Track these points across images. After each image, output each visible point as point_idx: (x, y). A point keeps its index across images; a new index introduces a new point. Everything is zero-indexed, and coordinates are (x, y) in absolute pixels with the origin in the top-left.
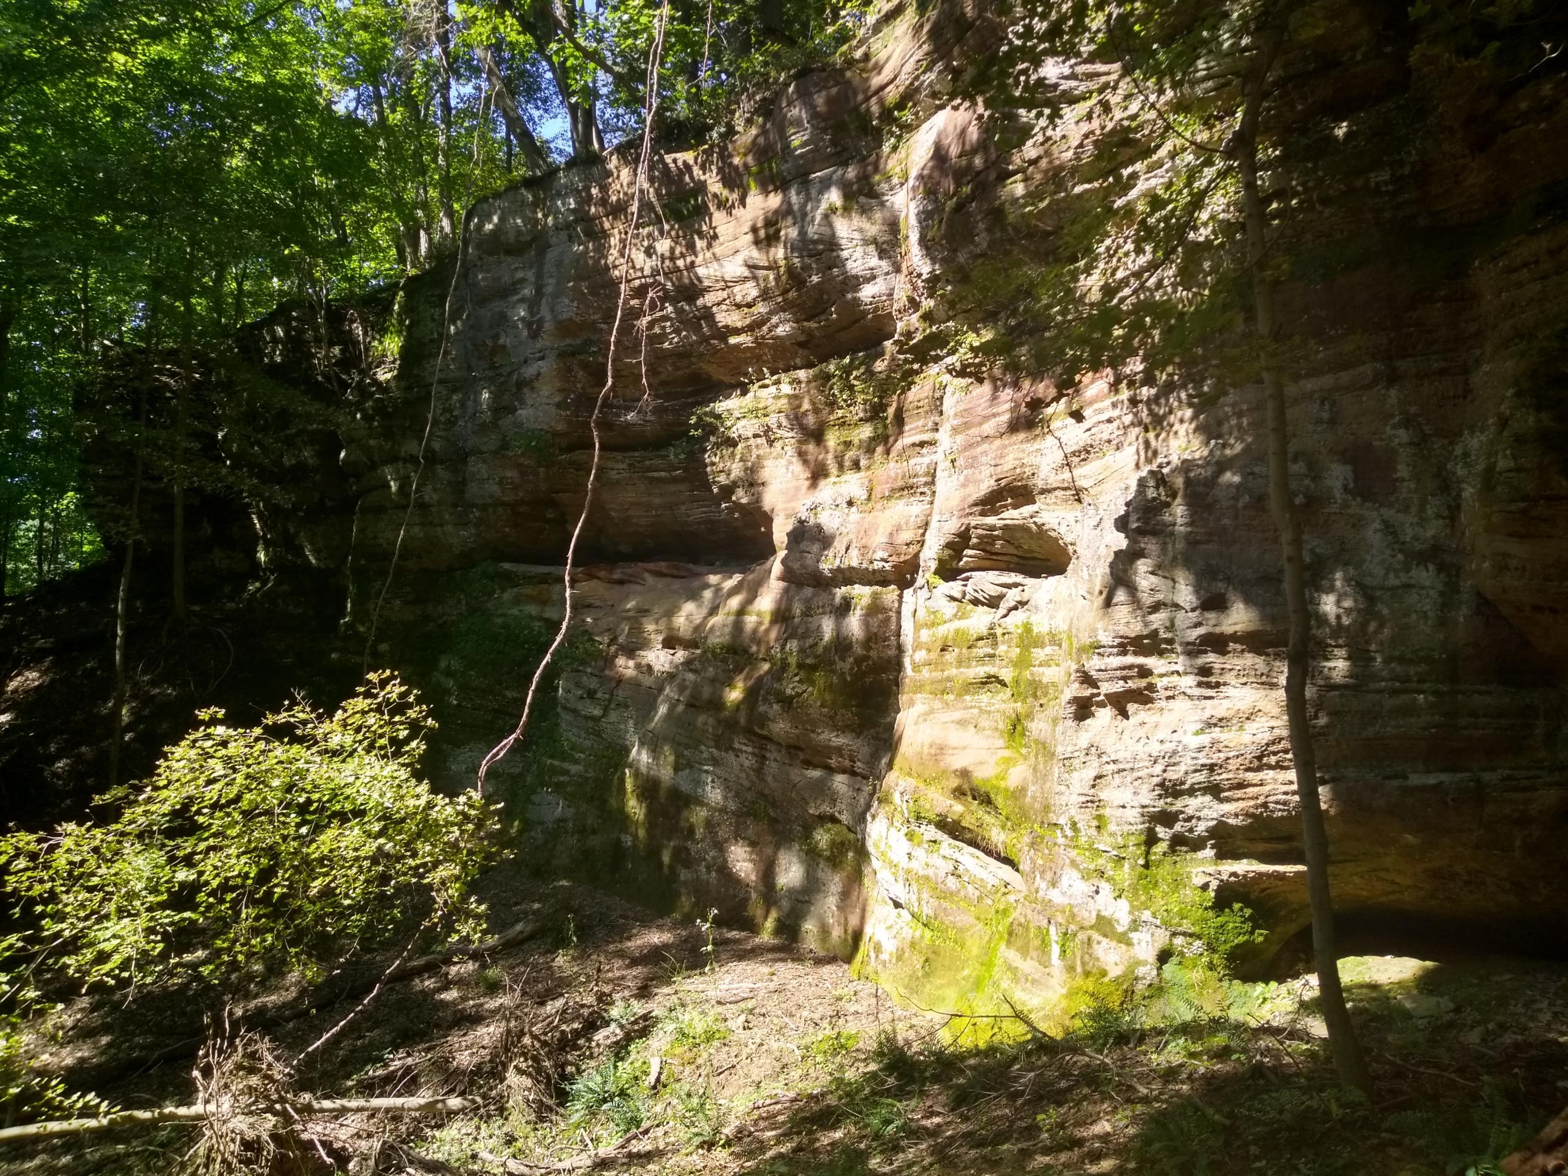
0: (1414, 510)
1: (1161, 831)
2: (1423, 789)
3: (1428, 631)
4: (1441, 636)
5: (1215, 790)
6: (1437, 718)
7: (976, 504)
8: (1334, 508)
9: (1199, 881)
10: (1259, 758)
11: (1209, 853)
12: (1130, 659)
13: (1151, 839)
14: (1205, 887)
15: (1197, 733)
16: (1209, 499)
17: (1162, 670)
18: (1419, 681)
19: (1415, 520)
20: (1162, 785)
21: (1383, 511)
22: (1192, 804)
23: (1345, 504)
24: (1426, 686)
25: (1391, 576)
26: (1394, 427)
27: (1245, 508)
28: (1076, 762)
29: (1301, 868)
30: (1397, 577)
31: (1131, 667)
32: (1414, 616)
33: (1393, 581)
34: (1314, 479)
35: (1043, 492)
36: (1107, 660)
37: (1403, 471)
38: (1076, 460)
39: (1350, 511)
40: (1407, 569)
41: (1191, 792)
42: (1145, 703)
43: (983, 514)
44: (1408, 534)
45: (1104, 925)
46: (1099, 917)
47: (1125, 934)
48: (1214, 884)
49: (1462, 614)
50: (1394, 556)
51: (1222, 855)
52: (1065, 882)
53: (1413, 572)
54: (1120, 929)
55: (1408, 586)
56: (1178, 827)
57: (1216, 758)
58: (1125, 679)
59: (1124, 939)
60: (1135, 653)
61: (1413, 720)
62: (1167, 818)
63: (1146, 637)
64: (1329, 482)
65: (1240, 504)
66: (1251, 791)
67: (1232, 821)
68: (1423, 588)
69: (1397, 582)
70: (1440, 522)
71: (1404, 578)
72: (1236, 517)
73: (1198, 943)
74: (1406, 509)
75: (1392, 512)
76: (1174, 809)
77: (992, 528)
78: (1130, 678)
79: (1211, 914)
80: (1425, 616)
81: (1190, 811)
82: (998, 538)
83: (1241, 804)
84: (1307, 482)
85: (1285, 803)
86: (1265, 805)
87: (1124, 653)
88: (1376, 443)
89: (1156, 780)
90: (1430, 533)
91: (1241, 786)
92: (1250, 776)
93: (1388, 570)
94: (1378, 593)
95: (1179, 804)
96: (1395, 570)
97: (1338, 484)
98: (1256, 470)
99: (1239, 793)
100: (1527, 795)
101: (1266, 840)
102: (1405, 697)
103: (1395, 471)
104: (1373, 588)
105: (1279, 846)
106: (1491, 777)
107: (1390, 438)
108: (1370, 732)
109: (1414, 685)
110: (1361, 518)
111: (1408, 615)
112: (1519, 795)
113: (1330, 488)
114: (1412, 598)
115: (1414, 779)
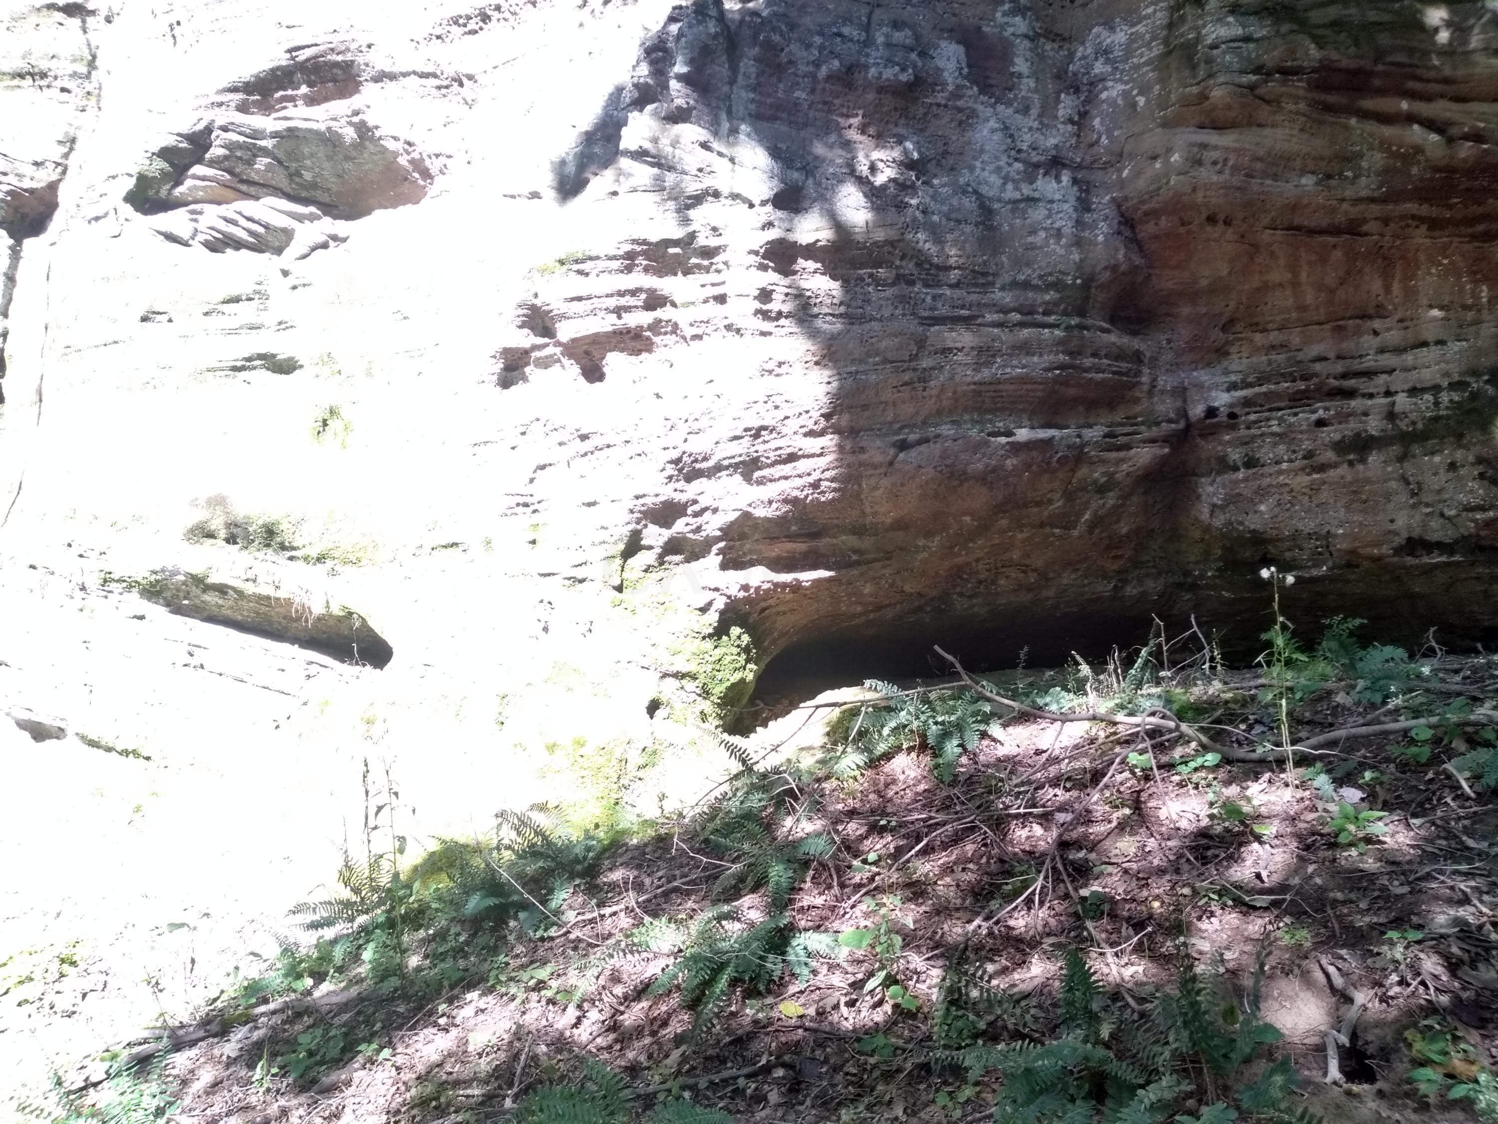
0: (1034, 112)
1: (655, 536)
2: (1028, 445)
3: (1063, 252)
4: (1076, 257)
5: (750, 467)
6: (1061, 356)
8: (941, 98)
9: (697, 599)
11: (713, 560)
12: (636, 279)
13: (633, 546)
16: (783, 58)
17: (687, 298)
18: (1046, 313)
19: (1036, 125)
20: (676, 462)
21: (1000, 108)
23: (956, 95)
24: (1052, 319)
25: (1010, 186)
26: (1005, 14)
27: (829, 78)
29: (825, 574)
30: (1017, 189)
31: (633, 293)
32: (1043, 234)
33: (1010, 193)
34: (923, 54)
36: (592, 280)
37: (1021, 65)
39: (960, 103)
40: (1031, 180)
42: (637, 352)
44: (1026, 140)
48: (720, 603)
49: (1102, 232)
50: (1010, 165)
51: (730, 563)
53: (1039, 183)
55: (1031, 200)
56: (680, 526)
57: (771, 417)
58: (619, 311)
60: (649, 270)
61: (1035, 359)
62: (666, 513)
64: (940, 63)
65: (823, 71)
66: (805, 464)
67: (760, 512)
68: (1051, 202)
69: (1017, 195)
70: (1069, 127)
71: (1026, 190)
72: (813, 91)
74: (1025, 110)
75: (1010, 111)
76: (686, 496)
78: (629, 309)
79: (709, 644)
80: (1059, 234)
81: (705, 500)
83: (783, 485)
84: (914, 56)
86: (815, 485)
87: (630, 269)
88: (986, 29)
89: (672, 454)
90: (1052, 142)
91: (794, 456)
92: (811, 442)
93: (1006, 179)
94: (996, 206)
95: (692, 490)
96: (1014, 181)
97: (951, 66)
98: (846, 31)
99: (787, 469)
100: (1122, 454)
101: (791, 537)
102: (1026, 332)
103: (1013, 64)
104: (990, 199)
105: (800, 547)
106: (1094, 434)
107: (1003, 26)
108: (986, 373)
109: (1039, 318)
110: (973, 114)
111: (1033, 232)
112: (1114, 455)
113: (939, 71)
114: (1038, 214)
115: (1023, 434)
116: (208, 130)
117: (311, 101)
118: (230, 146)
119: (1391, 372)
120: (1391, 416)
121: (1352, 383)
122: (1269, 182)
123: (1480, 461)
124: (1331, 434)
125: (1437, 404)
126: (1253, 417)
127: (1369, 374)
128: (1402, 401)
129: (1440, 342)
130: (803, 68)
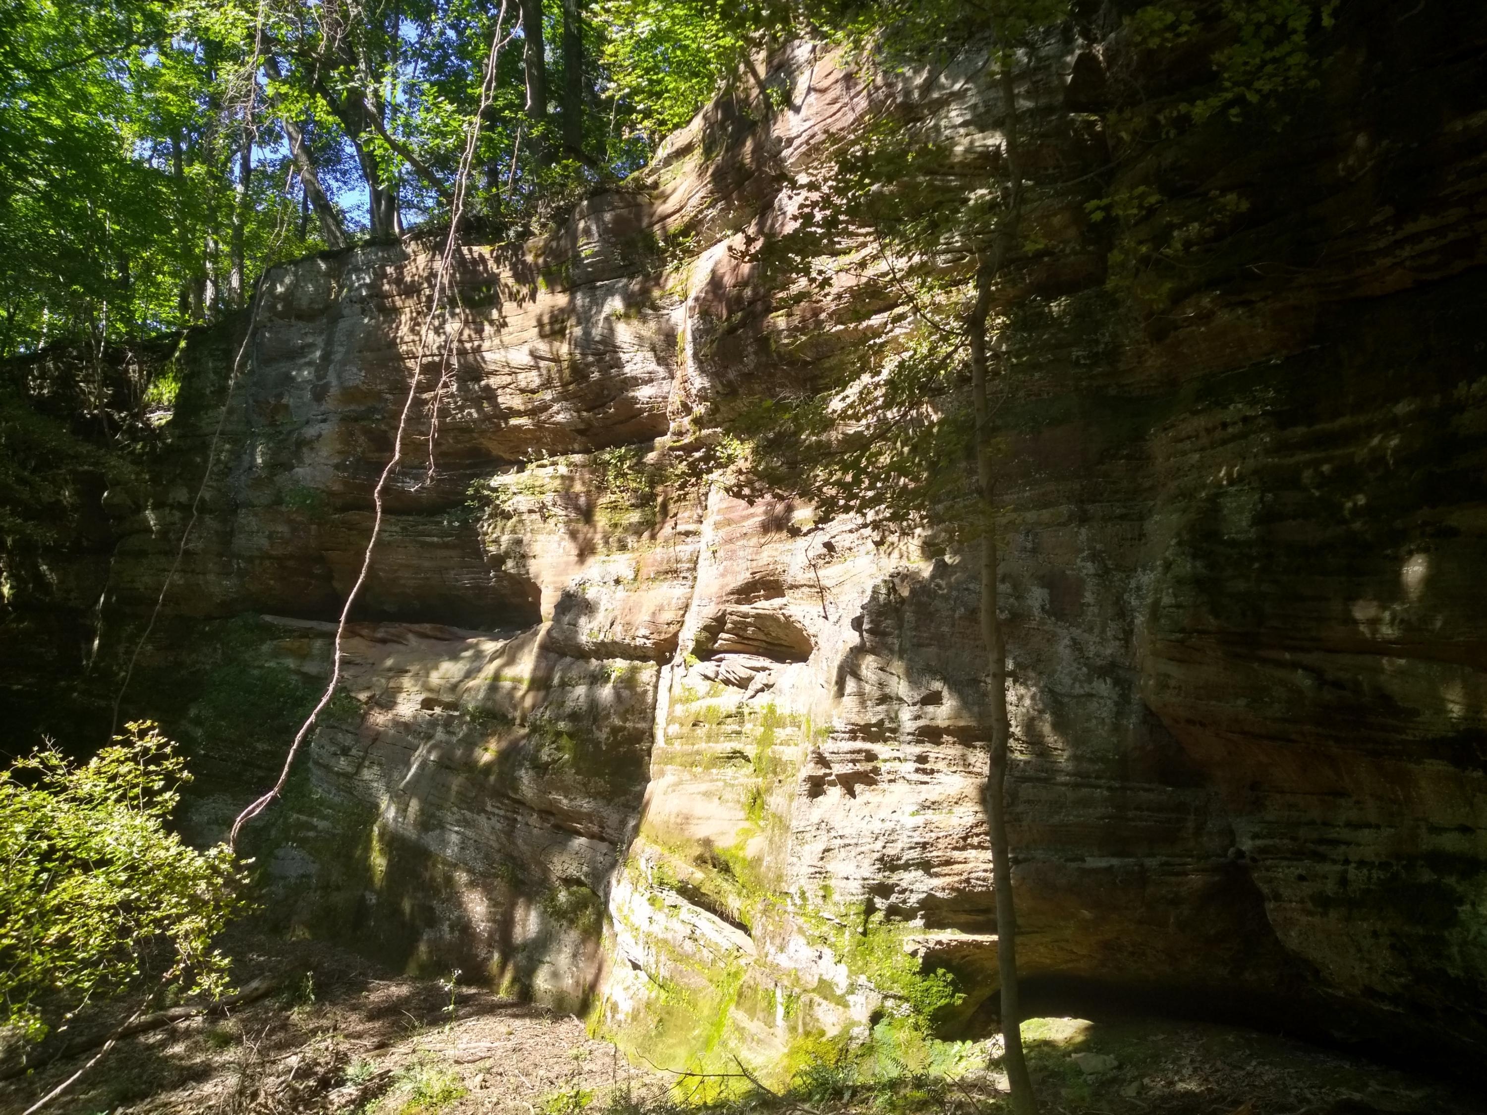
0: (1096, 631)
1: (879, 902)
2: (1096, 871)
3: (1104, 734)
4: (1114, 740)
5: (926, 866)
6: (1110, 810)
7: (732, 593)
8: (1034, 624)
9: (909, 948)
10: (965, 839)
11: (919, 922)
12: (859, 745)
13: (870, 909)
14: (914, 954)
15: (913, 814)
16: (932, 609)
17: (886, 757)
18: (1097, 778)
19: (1098, 639)
20: (881, 860)
21: (1072, 629)
22: (906, 878)
23: (1042, 622)
24: (1102, 782)
25: (1077, 685)
26: (1083, 560)
28: (808, 836)
29: (995, 938)
30: (1082, 687)
31: (859, 752)
32: (1094, 721)
33: (1078, 690)
34: (1017, 598)
35: (792, 587)
36: (839, 744)
37: (1089, 597)
38: (821, 562)
39: (1046, 628)
40: (1090, 682)
41: (906, 867)
42: (870, 784)
43: (738, 602)
44: (1092, 650)
45: (824, 988)
46: (821, 981)
47: (843, 996)
48: (922, 952)
49: (1132, 722)
50: (1079, 669)
51: (931, 924)
52: (791, 947)
53: (1095, 684)
54: (839, 992)
55: (1090, 695)
56: (893, 898)
57: (929, 837)
58: (854, 762)
59: (842, 1002)
60: (864, 739)
61: (1091, 811)
62: (884, 890)
63: (874, 725)
64: (1029, 602)
65: (957, 615)
66: (957, 868)
67: (939, 894)
68: (1102, 698)
69: (1082, 692)
70: (1117, 643)
71: (1087, 688)
72: (953, 626)
73: (906, 1005)
74: (1091, 630)
75: (1079, 631)
76: (891, 882)
77: (746, 615)
78: (858, 761)
79: (918, 978)
80: (1103, 722)
81: (904, 884)
82: (750, 625)
83: (948, 880)
84: (1012, 600)
85: (984, 880)
86: (967, 881)
87: (854, 739)
88: (1069, 572)
89: (877, 855)
90: (1109, 651)
91: (948, 863)
92: (956, 855)
93: (1075, 680)
94: (1066, 700)
95: (895, 878)
96: (1080, 681)
97: (1037, 605)
98: (971, 586)
99: (946, 870)
100: (1180, 879)
101: (966, 912)
102: (1085, 791)
103: (1083, 596)
104: (1062, 695)
105: (974, 918)
106: (1152, 863)
107: (1080, 569)
108: (1056, 819)
109: (1093, 781)
110: (1054, 635)
111: (1088, 720)
112: (1173, 879)
113: (1030, 607)
114: (1093, 705)
115: (1091, 861)
116: (724, 615)
117: (767, 598)
118: (734, 623)
119: (1348, 844)
120: (1343, 881)
121: (1322, 849)
122: (1213, 703)
123: (1393, 934)
124: (1307, 889)
125: (1369, 878)
126: (1269, 862)
127: (1335, 843)
128: (1351, 870)
129: (1378, 827)
130: (945, 613)
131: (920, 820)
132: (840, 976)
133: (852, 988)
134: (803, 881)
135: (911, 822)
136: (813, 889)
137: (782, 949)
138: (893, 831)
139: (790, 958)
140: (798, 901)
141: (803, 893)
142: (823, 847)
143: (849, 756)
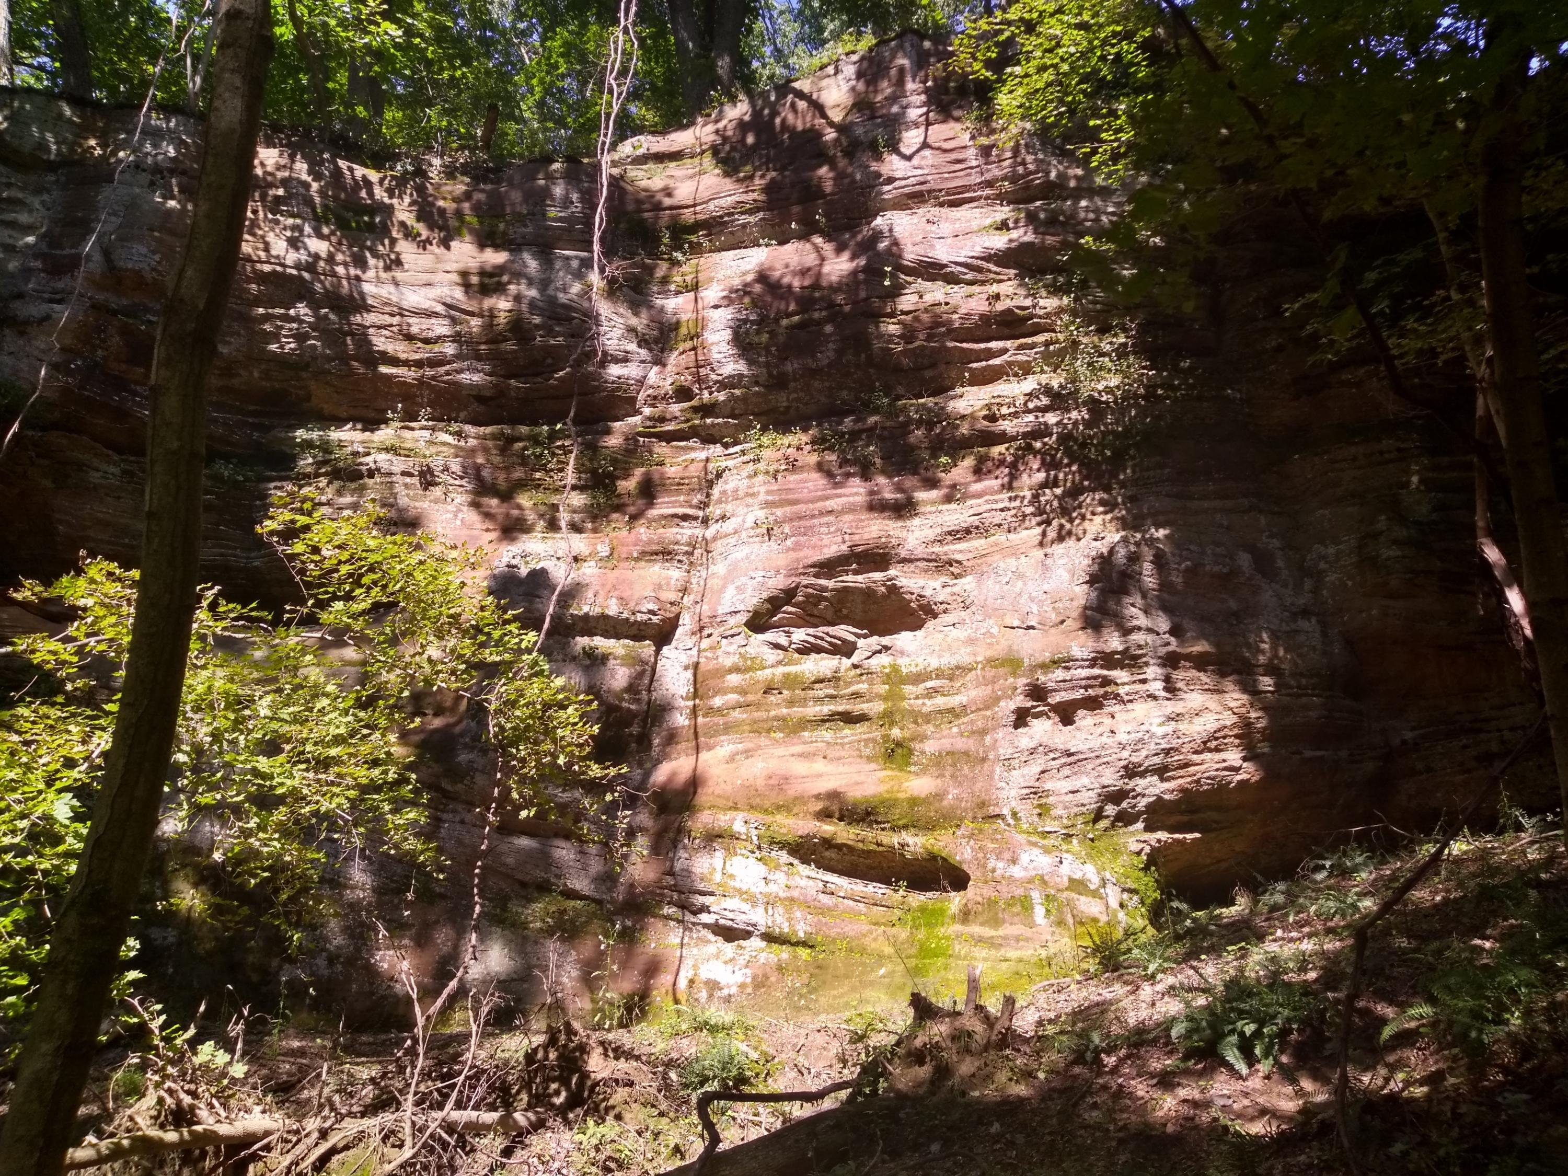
0: (1291, 587)
1: (1111, 810)
2: (1311, 760)
3: (1318, 658)
4: (1325, 660)
5: (1161, 772)
6: (1324, 712)
8: (1245, 578)
9: (1135, 847)
10: (1205, 743)
11: (1140, 825)
12: (1096, 671)
13: (1098, 816)
14: (1139, 853)
15: (1161, 725)
17: (1126, 680)
19: (1292, 593)
20: (1126, 767)
21: (1273, 585)
22: (1140, 784)
23: (1250, 579)
24: (1317, 692)
26: (1267, 538)
28: (1015, 763)
31: (1095, 678)
36: (1072, 671)
37: (1280, 563)
39: (1252, 583)
41: (1142, 775)
42: (1093, 709)
44: (1288, 601)
45: (1079, 886)
46: (1071, 880)
47: (1097, 890)
48: (1147, 849)
49: (1337, 648)
51: (1149, 828)
52: (1024, 858)
53: (1300, 623)
54: (1092, 887)
55: (1297, 632)
56: (1124, 805)
57: (1175, 743)
58: (1086, 688)
59: (1095, 894)
60: (1102, 667)
61: (1311, 713)
62: (1117, 797)
63: (1119, 653)
64: (1241, 563)
66: (1192, 769)
67: (1167, 797)
68: (1309, 632)
69: (1289, 628)
70: (1311, 595)
71: (1293, 626)
73: (1135, 898)
74: (1285, 586)
75: (1278, 586)
76: (1129, 787)
78: (1091, 687)
79: (1141, 874)
80: (1314, 649)
81: (1139, 790)
83: (1180, 781)
84: (1227, 560)
85: (1213, 778)
86: (1198, 781)
87: (1092, 666)
88: (1259, 545)
89: (1123, 763)
90: (1302, 601)
91: (1187, 765)
92: (1196, 758)
93: (1282, 620)
95: (1132, 784)
97: (1246, 564)
99: (1182, 772)
100: (1358, 766)
101: (1182, 813)
103: (1276, 563)
104: (1275, 631)
105: (1185, 818)
106: (1343, 754)
107: (1268, 544)
109: (1310, 692)
110: (1260, 588)
112: (1354, 766)
113: (1240, 567)
114: (1302, 638)
115: (1308, 754)
116: (797, 587)
117: (856, 573)
119: (1498, 719)
120: (1502, 742)
121: (1478, 725)
122: (1424, 624)
124: (1472, 752)
126: (1427, 745)
127: (1487, 720)
131: (1169, 728)
132: (1090, 872)
133: (1104, 883)
134: (1014, 804)
135: (1160, 731)
136: (1027, 810)
137: (1014, 861)
138: (1141, 740)
139: (1026, 869)
140: (1011, 822)
141: (1014, 814)
142: (1039, 769)
143: (1084, 682)
